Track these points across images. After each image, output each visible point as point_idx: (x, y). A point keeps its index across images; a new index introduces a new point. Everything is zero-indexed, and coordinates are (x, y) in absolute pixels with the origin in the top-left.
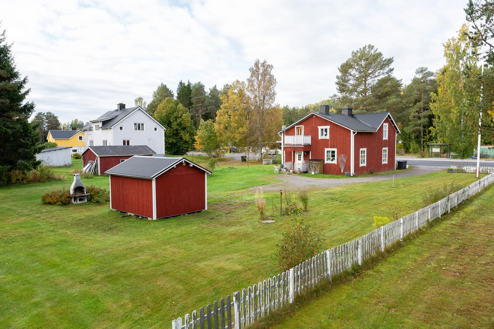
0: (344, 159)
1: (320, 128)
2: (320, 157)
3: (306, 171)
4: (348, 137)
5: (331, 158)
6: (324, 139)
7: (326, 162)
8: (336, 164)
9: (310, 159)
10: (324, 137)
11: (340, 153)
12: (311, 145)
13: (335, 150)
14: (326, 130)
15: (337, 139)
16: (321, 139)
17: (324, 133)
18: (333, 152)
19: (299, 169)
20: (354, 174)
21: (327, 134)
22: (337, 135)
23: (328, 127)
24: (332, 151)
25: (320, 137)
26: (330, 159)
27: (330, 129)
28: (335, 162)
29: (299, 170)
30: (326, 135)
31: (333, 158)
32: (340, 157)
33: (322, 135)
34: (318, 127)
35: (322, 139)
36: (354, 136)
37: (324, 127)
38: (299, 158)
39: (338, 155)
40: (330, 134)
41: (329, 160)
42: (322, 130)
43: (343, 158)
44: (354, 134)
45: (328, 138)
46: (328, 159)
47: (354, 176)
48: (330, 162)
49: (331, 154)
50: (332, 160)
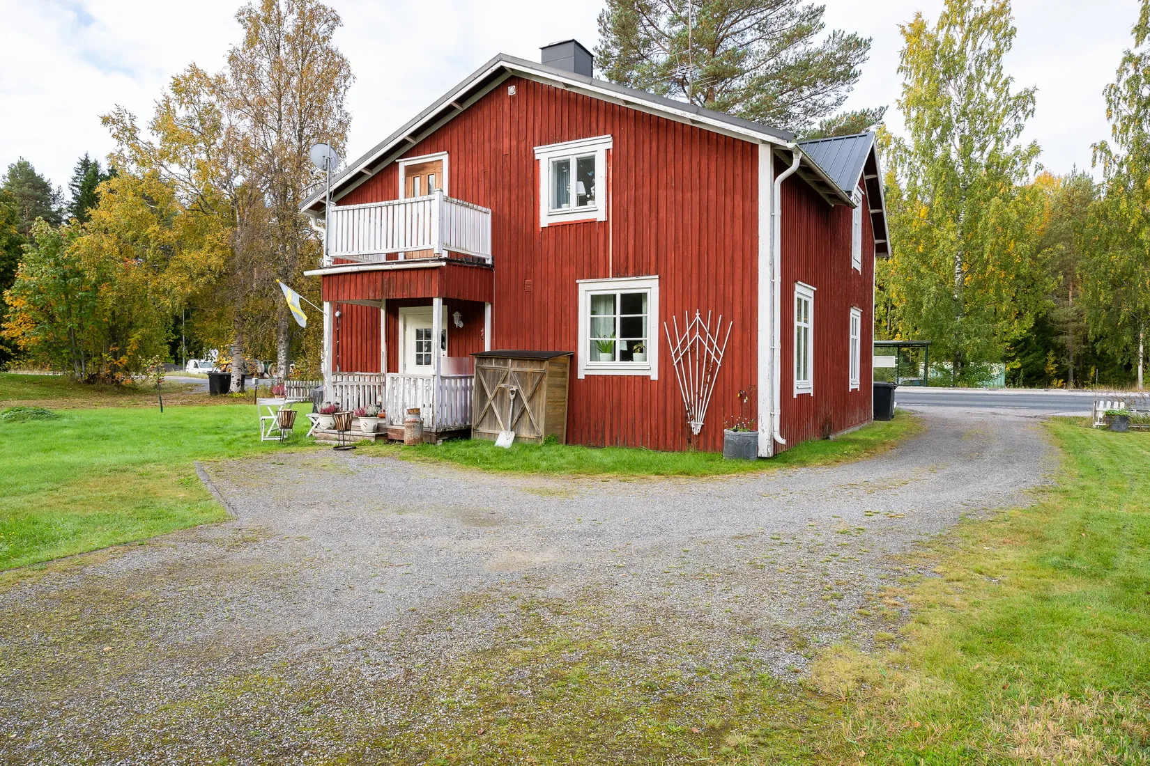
0: (710, 345)
1: (546, 155)
2: (551, 340)
3: (459, 424)
4: (738, 197)
5: (621, 344)
6: (570, 225)
7: (586, 366)
8: (654, 376)
9: (487, 348)
10: (572, 213)
11: (679, 307)
12: (490, 268)
13: (649, 286)
14: (586, 166)
15: (662, 215)
16: (555, 227)
17: (575, 187)
18: (633, 303)
19: (416, 412)
20: (782, 441)
21: (588, 191)
22: (662, 193)
23: (599, 147)
24: (623, 296)
25: (547, 216)
26: (610, 348)
27: (612, 157)
28: (647, 365)
29: (410, 418)
30: (583, 201)
31: (630, 344)
32: (682, 332)
33: (561, 198)
34: (537, 150)
35: (563, 225)
36: (784, 184)
37: (572, 150)
38: (419, 347)
39: (664, 316)
40: (615, 186)
41: (602, 355)
42: (561, 168)
43: (703, 333)
44: (776, 175)
45: (601, 217)
46: (598, 348)
47: (778, 455)
48: (609, 366)
49: (618, 316)
50: (627, 356)
